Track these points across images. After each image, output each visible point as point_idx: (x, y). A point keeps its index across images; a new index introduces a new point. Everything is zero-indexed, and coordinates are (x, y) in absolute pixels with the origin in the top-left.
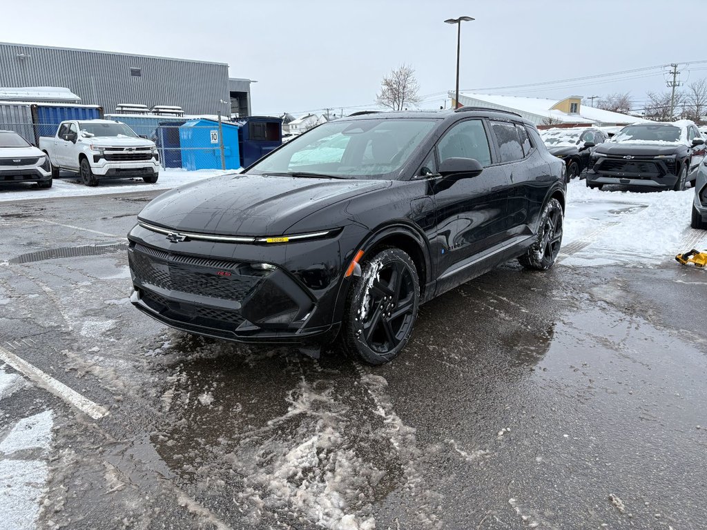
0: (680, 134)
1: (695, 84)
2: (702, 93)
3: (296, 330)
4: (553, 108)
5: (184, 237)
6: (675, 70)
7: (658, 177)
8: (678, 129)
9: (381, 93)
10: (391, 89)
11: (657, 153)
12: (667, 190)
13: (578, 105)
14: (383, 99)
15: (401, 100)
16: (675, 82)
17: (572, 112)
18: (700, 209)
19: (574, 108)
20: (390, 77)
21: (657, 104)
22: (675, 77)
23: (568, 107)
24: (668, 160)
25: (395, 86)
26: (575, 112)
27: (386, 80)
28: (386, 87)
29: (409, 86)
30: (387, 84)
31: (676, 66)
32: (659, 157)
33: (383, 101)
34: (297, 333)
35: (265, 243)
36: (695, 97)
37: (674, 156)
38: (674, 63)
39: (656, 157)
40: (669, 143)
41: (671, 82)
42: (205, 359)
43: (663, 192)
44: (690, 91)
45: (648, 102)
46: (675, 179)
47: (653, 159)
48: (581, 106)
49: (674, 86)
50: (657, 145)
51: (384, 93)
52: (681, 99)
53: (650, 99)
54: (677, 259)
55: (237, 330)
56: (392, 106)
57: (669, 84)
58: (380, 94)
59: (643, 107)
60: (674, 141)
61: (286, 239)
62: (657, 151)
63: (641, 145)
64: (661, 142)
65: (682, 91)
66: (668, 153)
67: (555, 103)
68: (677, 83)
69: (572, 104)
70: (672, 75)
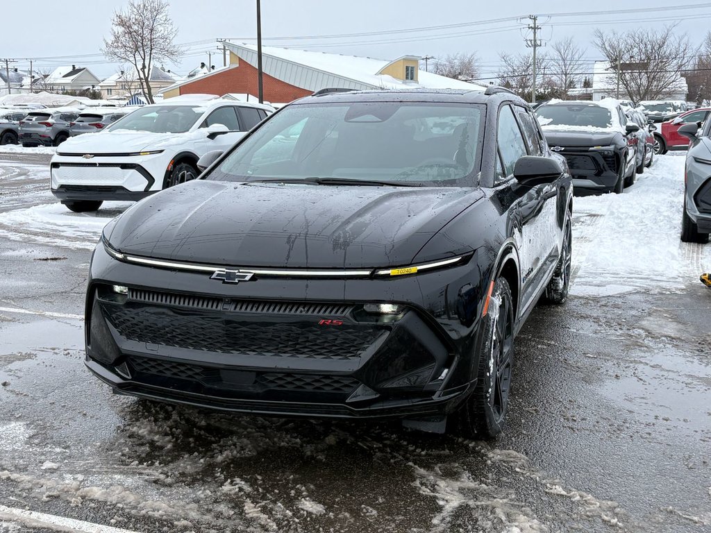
0: (610, 117)
1: (561, 43)
2: (569, 57)
3: (433, 393)
4: (382, 72)
5: (249, 276)
6: (535, 24)
7: (596, 175)
8: (606, 111)
9: (113, 38)
10: (130, 33)
11: (591, 143)
12: (607, 192)
13: (415, 69)
14: (117, 47)
15: (148, 50)
16: (535, 41)
17: (407, 78)
18: (697, 217)
19: (410, 74)
20: (126, 12)
21: (514, 71)
22: (535, 33)
23: (403, 72)
24: (606, 153)
25: (135, 27)
26: (412, 79)
27: (120, 17)
28: (121, 29)
29: (160, 28)
30: (122, 23)
31: (535, 19)
32: (595, 148)
33: (116, 50)
34: (435, 398)
35: (388, 276)
36: (561, 62)
37: (612, 147)
38: (534, 14)
39: (591, 149)
40: (601, 130)
41: (531, 41)
42: (241, 458)
43: (604, 195)
44: (556, 55)
45: (504, 69)
46: (615, 178)
47: (587, 151)
48: (419, 71)
49: (535, 46)
50: (585, 132)
51: (117, 38)
52: (543, 64)
53: (504, 63)
54: (703, 280)
55: (347, 401)
56: (132, 59)
57: (529, 42)
58: (111, 39)
59: (496, 75)
60: (606, 127)
61: (414, 269)
62: (590, 140)
63: (565, 132)
64: (590, 128)
65: (544, 53)
66: (604, 143)
67: (383, 64)
68: (538, 43)
69: (407, 68)
70: (531, 31)
